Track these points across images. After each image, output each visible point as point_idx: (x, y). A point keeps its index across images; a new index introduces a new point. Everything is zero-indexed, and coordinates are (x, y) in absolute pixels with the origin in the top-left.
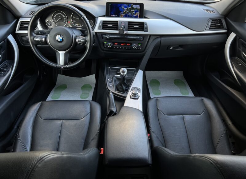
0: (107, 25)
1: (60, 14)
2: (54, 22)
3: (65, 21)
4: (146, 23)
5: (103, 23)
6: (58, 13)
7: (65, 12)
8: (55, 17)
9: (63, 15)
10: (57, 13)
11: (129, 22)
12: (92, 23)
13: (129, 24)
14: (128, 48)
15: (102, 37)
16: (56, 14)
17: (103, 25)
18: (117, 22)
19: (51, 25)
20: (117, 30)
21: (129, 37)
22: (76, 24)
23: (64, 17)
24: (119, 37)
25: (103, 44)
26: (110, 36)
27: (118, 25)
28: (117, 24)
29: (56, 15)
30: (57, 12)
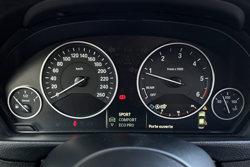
1: (84, 56)
2: (48, 96)
3: (103, 91)
6: (75, 56)
7: (112, 50)
8: (55, 71)
9: (98, 64)
10: (68, 55)
12: (234, 102)
16: (60, 59)
19: (30, 111)
22: (157, 107)
23: (104, 71)
29: (60, 64)
30: (68, 50)
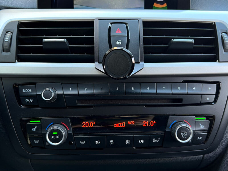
0: (40, 41)
4: (222, 25)
5: (20, 32)
11: (146, 23)
13: (145, 32)
14: (149, 140)
15: (19, 98)
17: (19, 41)
18: (90, 23)
20: (91, 60)
21: (148, 90)
24: (100, 90)
25: (25, 128)
26: (60, 92)
27: (96, 36)
28: (92, 32)
